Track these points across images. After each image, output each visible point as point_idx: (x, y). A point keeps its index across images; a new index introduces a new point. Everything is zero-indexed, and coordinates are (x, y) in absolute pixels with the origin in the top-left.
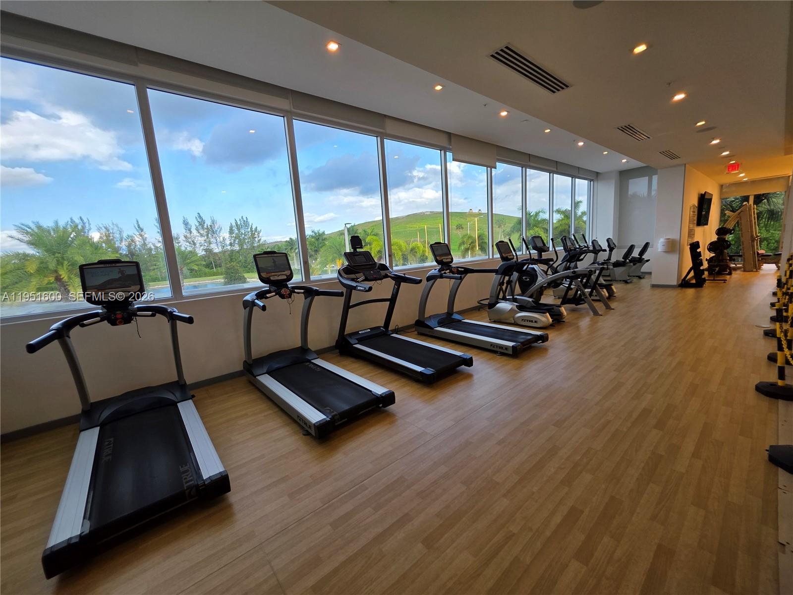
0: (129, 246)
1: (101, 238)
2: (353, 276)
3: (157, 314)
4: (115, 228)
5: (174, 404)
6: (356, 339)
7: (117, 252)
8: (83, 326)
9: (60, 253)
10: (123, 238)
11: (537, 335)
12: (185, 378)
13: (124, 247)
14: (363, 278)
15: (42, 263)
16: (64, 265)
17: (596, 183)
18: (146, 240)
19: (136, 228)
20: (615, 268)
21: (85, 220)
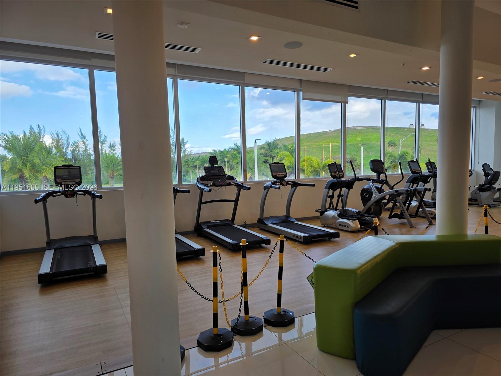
0: (73, 152)
1: (52, 143)
2: (206, 182)
3: (86, 195)
4: (64, 135)
5: (90, 245)
6: (207, 226)
7: (63, 157)
8: (54, 196)
9: (25, 156)
10: (69, 144)
11: (331, 232)
12: (97, 234)
13: (70, 152)
14: (211, 184)
15: (12, 163)
16: (28, 166)
17: (478, 110)
18: (87, 146)
19: (79, 136)
20: (481, 193)
21: (42, 127)
